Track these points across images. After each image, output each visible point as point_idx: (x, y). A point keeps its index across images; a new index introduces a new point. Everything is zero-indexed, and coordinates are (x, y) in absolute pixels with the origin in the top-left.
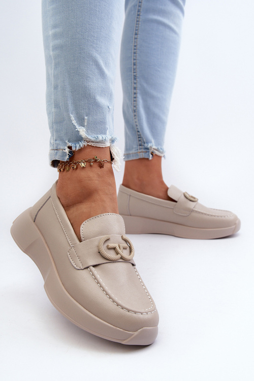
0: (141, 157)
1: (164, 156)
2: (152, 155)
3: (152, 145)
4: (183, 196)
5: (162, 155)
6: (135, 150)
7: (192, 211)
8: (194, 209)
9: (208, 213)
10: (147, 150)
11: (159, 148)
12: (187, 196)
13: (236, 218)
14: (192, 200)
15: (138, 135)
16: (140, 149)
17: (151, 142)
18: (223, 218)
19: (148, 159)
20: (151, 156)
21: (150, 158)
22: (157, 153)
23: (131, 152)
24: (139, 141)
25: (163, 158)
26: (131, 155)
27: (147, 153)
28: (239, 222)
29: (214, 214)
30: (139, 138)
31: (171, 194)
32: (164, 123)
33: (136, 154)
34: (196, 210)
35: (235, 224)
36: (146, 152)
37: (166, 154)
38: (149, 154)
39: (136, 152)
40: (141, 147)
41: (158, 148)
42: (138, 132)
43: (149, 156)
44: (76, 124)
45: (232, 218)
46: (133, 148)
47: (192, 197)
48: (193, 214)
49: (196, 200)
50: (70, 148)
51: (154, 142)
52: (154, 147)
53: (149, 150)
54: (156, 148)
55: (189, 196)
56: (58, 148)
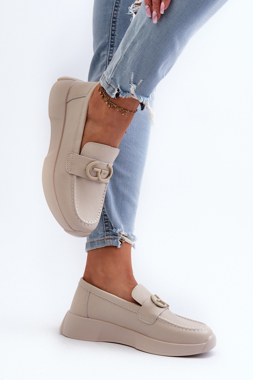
0: (109, 245)
2: (121, 242)
3: (122, 230)
4: (150, 298)
5: (132, 243)
6: (102, 237)
7: (158, 319)
8: (160, 317)
10: (116, 237)
11: (130, 235)
12: (155, 299)
14: (160, 305)
15: (105, 219)
16: (107, 235)
17: (120, 228)
18: (192, 331)
19: (116, 247)
20: (120, 243)
21: (119, 246)
22: (127, 240)
23: (95, 240)
24: (106, 226)
26: (96, 243)
27: (116, 240)
28: (214, 338)
30: (105, 222)
31: (136, 295)
32: (134, 206)
33: (103, 241)
34: (162, 318)
35: (207, 340)
36: (114, 239)
38: (117, 242)
39: (102, 239)
40: (108, 233)
41: (128, 235)
42: (106, 215)
43: (118, 244)
45: (205, 332)
46: (98, 234)
47: (161, 301)
48: (158, 323)
49: (165, 305)
50: (118, 90)
51: (124, 227)
52: (123, 233)
53: (118, 237)
54: (126, 234)
55: (157, 301)
56: (111, 85)
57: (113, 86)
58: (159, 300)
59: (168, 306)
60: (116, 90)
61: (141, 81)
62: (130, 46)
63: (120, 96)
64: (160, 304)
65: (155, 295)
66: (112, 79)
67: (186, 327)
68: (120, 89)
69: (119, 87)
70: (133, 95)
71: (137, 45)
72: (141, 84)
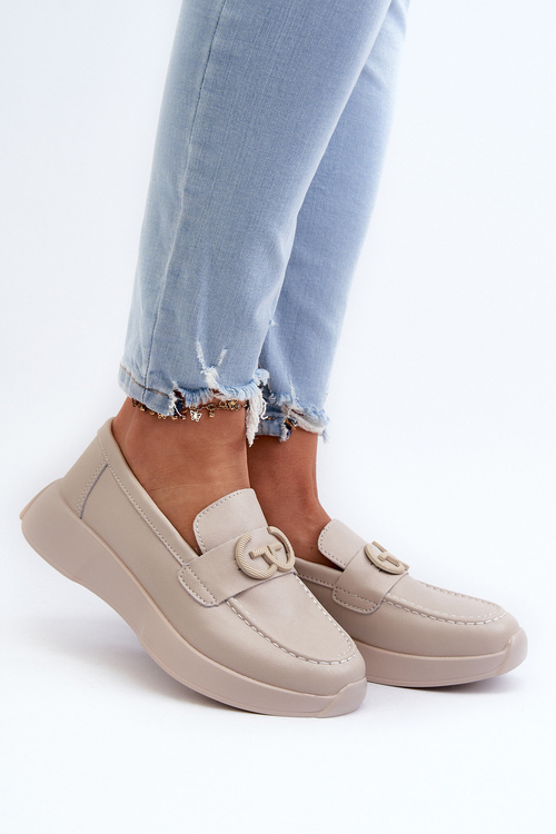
1: (324, 434)
2: (289, 427)
3: (292, 399)
4: (361, 554)
5: (318, 430)
7: (385, 600)
8: (389, 595)
9: (427, 610)
10: (277, 414)
11: (310, 410)
12: (375, 554)
13: (513, 628)
14: (388, 568)
17: (287, 393)
18: (471, 626)
19: (277, 439)
20: (286, 430)
21: (284, 438)
22: (301, 422)
25: (320, 439)
27: (276, 423)
28: (522, 642)
29: (445, 615)
31: (326, 546)
34: (395, 598)
35: (507, 645)
36: (273, 419)
37: (329, 428)
38: (280, 426)
41: (306, 410)
43: (281, 432)
44: (202, 361)
45: (500, 627)
47: (388, 559)
48: (385, 610)
49: (401, 568)
50: (178, 394)
51: (296, 391)
52: (294, 406)
53: (282, 415)
54: (301, 409)
55: (379, 558)
56: (154, 387)
57: (162, 390)
58: (384, 555)
59: (406, 568)
60: (172, 395)
61: (224, 352)
62: (168, 284)
63: (188, 405)
64: (387, 566)
65: (374, 543)
66: (151, 373)
67: (454, 616)
68: (180, 390)
69: (176, 386)
70: (216, 392)
71: (186, 277)
72: (225, 360)
